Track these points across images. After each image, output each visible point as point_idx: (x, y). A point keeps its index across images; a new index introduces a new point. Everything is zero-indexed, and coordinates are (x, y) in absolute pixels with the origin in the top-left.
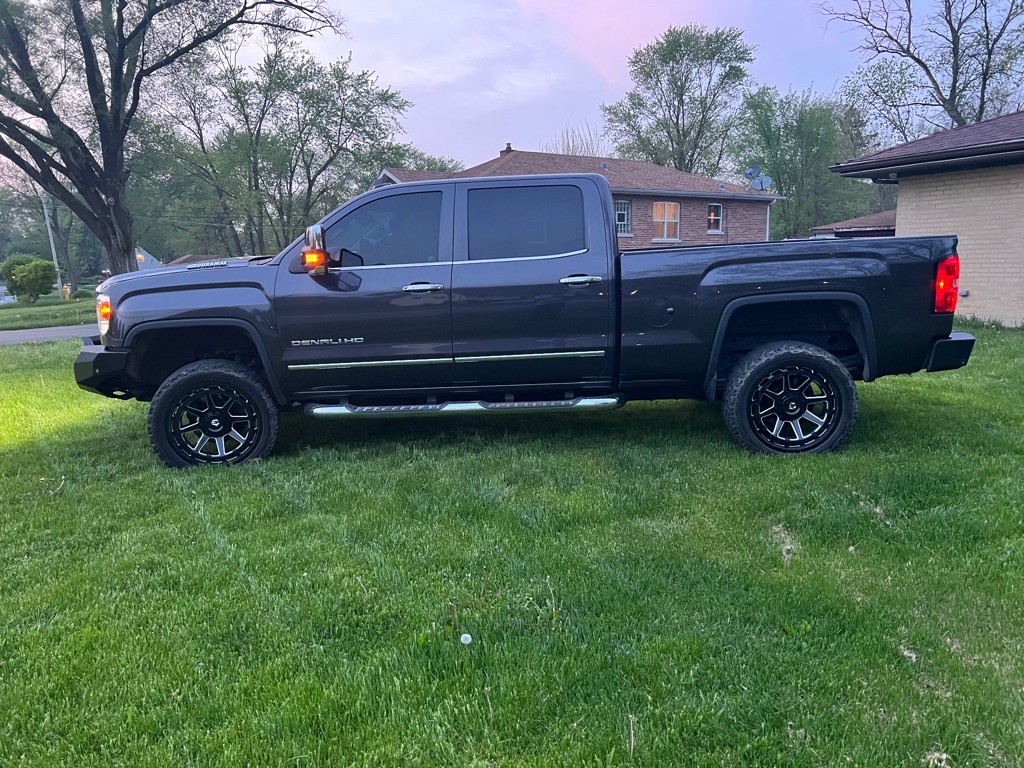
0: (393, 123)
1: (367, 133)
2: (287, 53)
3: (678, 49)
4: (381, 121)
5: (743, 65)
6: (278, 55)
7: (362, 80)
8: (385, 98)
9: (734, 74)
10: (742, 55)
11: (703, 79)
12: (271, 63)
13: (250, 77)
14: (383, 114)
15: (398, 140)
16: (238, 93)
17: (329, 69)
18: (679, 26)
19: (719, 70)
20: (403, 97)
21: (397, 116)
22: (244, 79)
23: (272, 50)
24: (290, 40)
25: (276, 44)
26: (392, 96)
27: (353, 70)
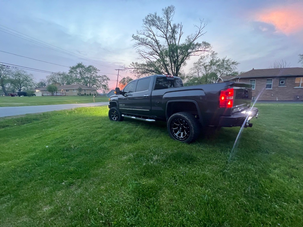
0: (234, 68)
2: (214, 59)
7: (228, 60)
8: (233, 63)
13: (207, 64)
14: (232, 66)
15: (236, 71)
16: (205, 67)
20: (238, 62)
21: (236, 66)
23: (212, 59)
25: (213, 57)
26: (235, 63)
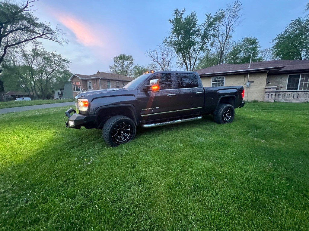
0: (67, 65)
1: (60, 67)
2: (38, 48)
3: (122, 58)
4: (64, 65)
5: (133, 62)
6: (36, 49)
7: (59, 56)
8: (65, 60)
9: (131, 63)
10: (132, 60)
11: (126, 63)
12: (34, 51)
13: (29, 53)
14: (65, 64)
15: (68, 69)
16: (25, 56)
17: (50, 53)
18: (122, 54)
19: (129, 62)
20: (69, 61)
22: (26, 53)
23: (34, 47)
24: (39, 46)
25: (35, 46)
26: (66, 60)
27: (57, 54)
